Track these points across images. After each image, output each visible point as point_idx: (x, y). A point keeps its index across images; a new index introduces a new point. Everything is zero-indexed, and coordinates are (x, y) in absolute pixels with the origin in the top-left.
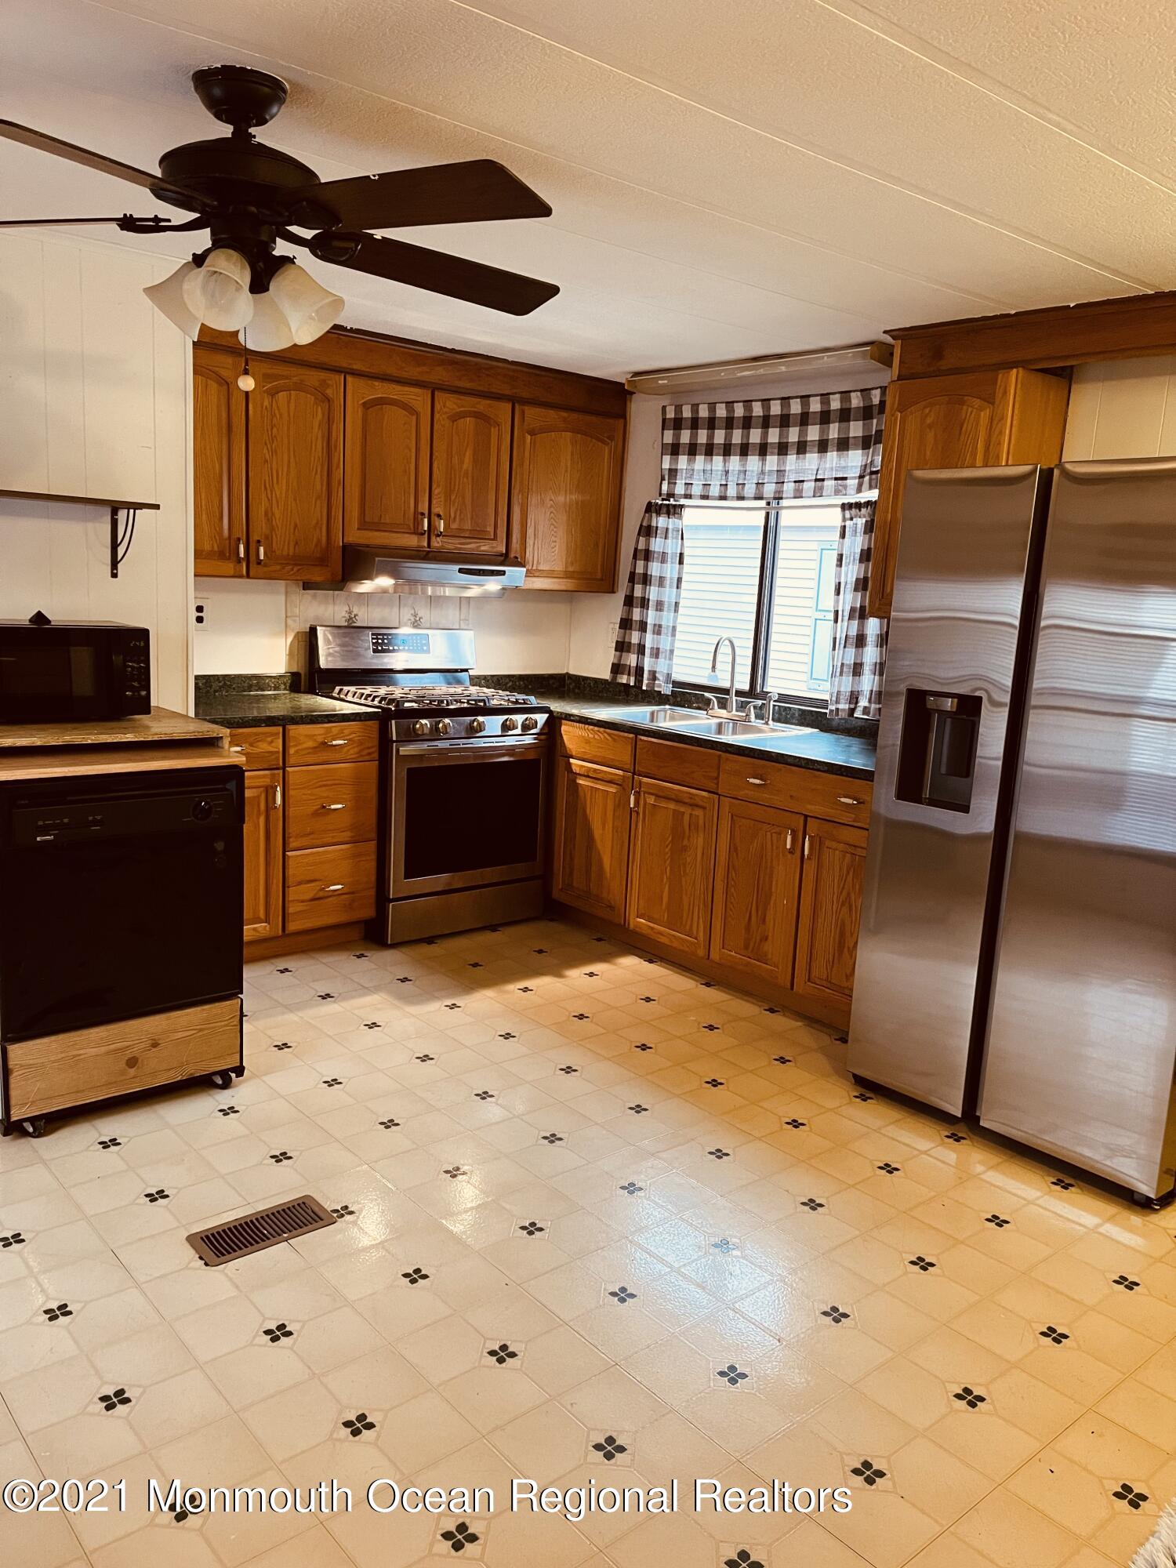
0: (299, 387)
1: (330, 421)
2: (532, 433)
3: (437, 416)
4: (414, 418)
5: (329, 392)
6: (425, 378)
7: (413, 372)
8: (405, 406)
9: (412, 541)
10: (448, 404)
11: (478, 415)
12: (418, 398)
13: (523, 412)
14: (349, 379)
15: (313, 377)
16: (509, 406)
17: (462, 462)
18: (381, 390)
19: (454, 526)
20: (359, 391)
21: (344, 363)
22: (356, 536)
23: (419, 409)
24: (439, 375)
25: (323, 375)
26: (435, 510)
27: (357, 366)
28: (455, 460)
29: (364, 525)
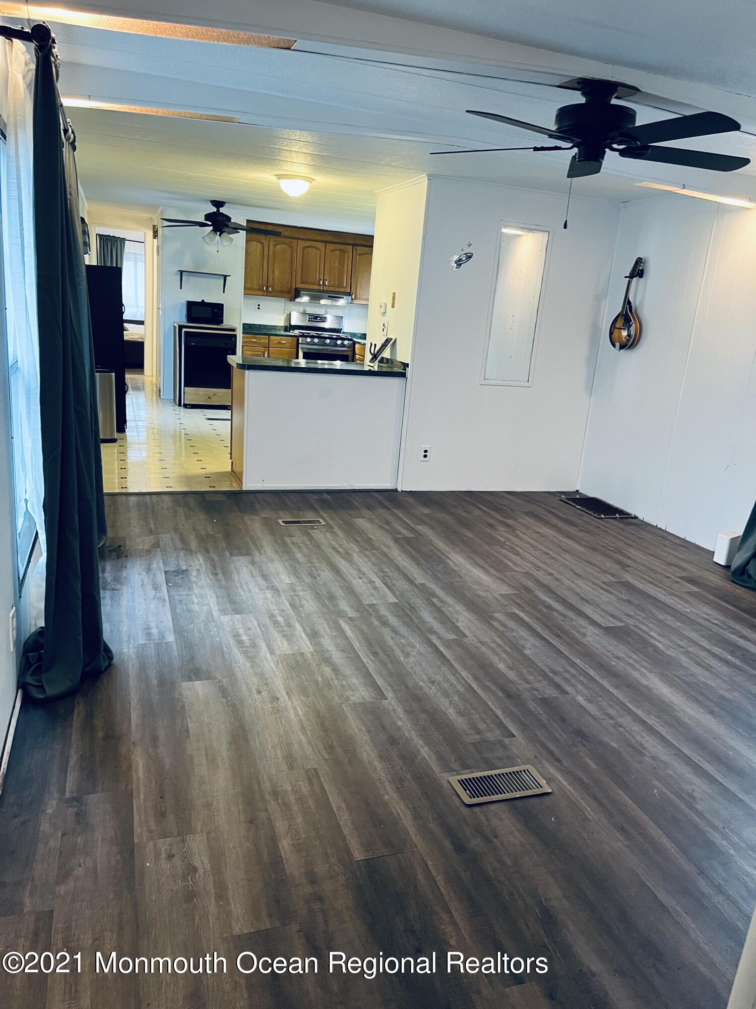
0: (284, 243)
1: (292, 253)
2: (360, 255)
3: (327, 250)
4: (319, 252)
5: (292, 245)
6: (324, 239)
7: (319, 238)
8: (315, 248)
9: (317, 287)
10: (330, 247)
11: (340, 250)
12: (321, 245)
13: (356, 249)
14: (299, 241)
15: (288, 240)
16: (352, 247)
17: (334, 264)
18: (308, 243)
19: (332, 283)
20: (302, 244)
21: (297, 236)
22: (300, 286)
23: (321, 248)
24: (329, 238)
25: (291, 240)
26: (325, 278)
27: (302, 237)
28: (332, 263)
29: (302, 283)
